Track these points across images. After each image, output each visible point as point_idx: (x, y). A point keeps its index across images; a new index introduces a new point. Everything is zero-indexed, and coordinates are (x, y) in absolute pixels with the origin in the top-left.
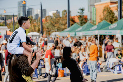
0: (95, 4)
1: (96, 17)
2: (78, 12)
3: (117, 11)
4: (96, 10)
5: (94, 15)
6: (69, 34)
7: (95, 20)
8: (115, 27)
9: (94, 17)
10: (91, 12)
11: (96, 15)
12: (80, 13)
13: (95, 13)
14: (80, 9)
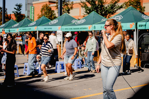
0: (33, 3)
1: (34, 16)
2: (15, 9)
3: (57, 8)
4: (34, 9)
5: (31, 13)
6: (4, 30)
7: (32, 19)
8: (55, 23)
9: (32, 16)
10: (29, 11)
11: (34, 14)
12: (17, 10)
13: (33, 12)
14: (17, 5)
